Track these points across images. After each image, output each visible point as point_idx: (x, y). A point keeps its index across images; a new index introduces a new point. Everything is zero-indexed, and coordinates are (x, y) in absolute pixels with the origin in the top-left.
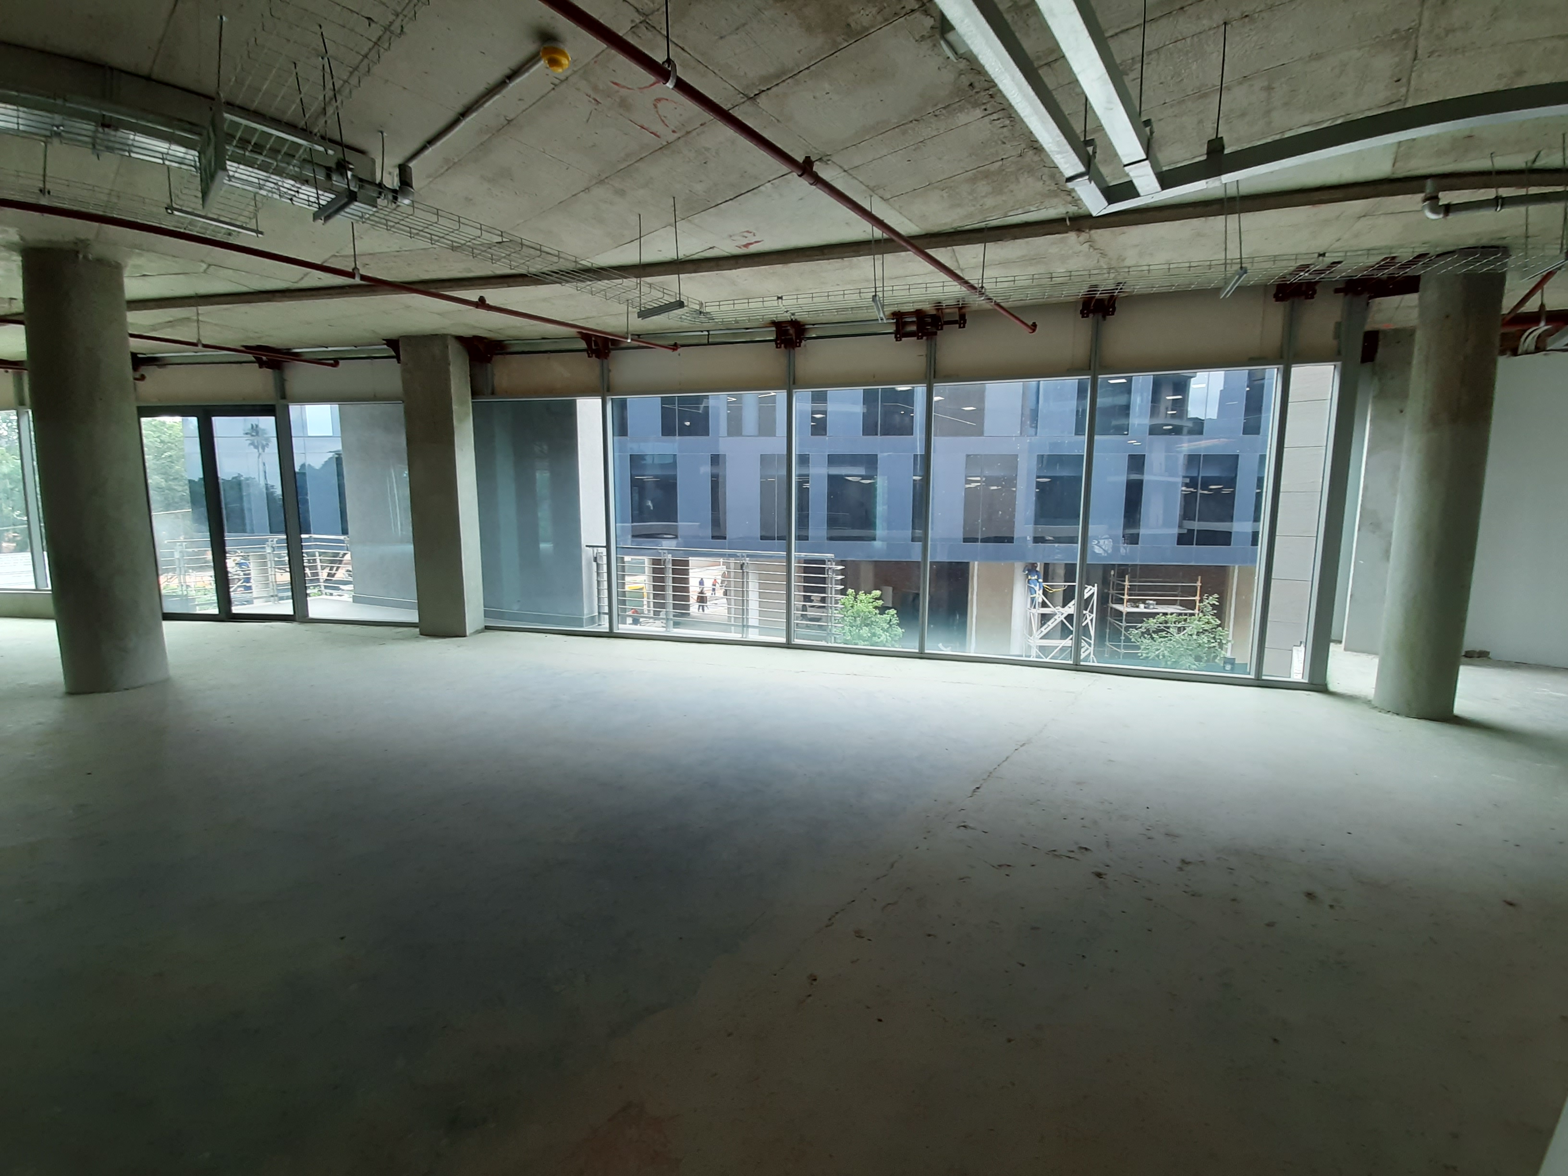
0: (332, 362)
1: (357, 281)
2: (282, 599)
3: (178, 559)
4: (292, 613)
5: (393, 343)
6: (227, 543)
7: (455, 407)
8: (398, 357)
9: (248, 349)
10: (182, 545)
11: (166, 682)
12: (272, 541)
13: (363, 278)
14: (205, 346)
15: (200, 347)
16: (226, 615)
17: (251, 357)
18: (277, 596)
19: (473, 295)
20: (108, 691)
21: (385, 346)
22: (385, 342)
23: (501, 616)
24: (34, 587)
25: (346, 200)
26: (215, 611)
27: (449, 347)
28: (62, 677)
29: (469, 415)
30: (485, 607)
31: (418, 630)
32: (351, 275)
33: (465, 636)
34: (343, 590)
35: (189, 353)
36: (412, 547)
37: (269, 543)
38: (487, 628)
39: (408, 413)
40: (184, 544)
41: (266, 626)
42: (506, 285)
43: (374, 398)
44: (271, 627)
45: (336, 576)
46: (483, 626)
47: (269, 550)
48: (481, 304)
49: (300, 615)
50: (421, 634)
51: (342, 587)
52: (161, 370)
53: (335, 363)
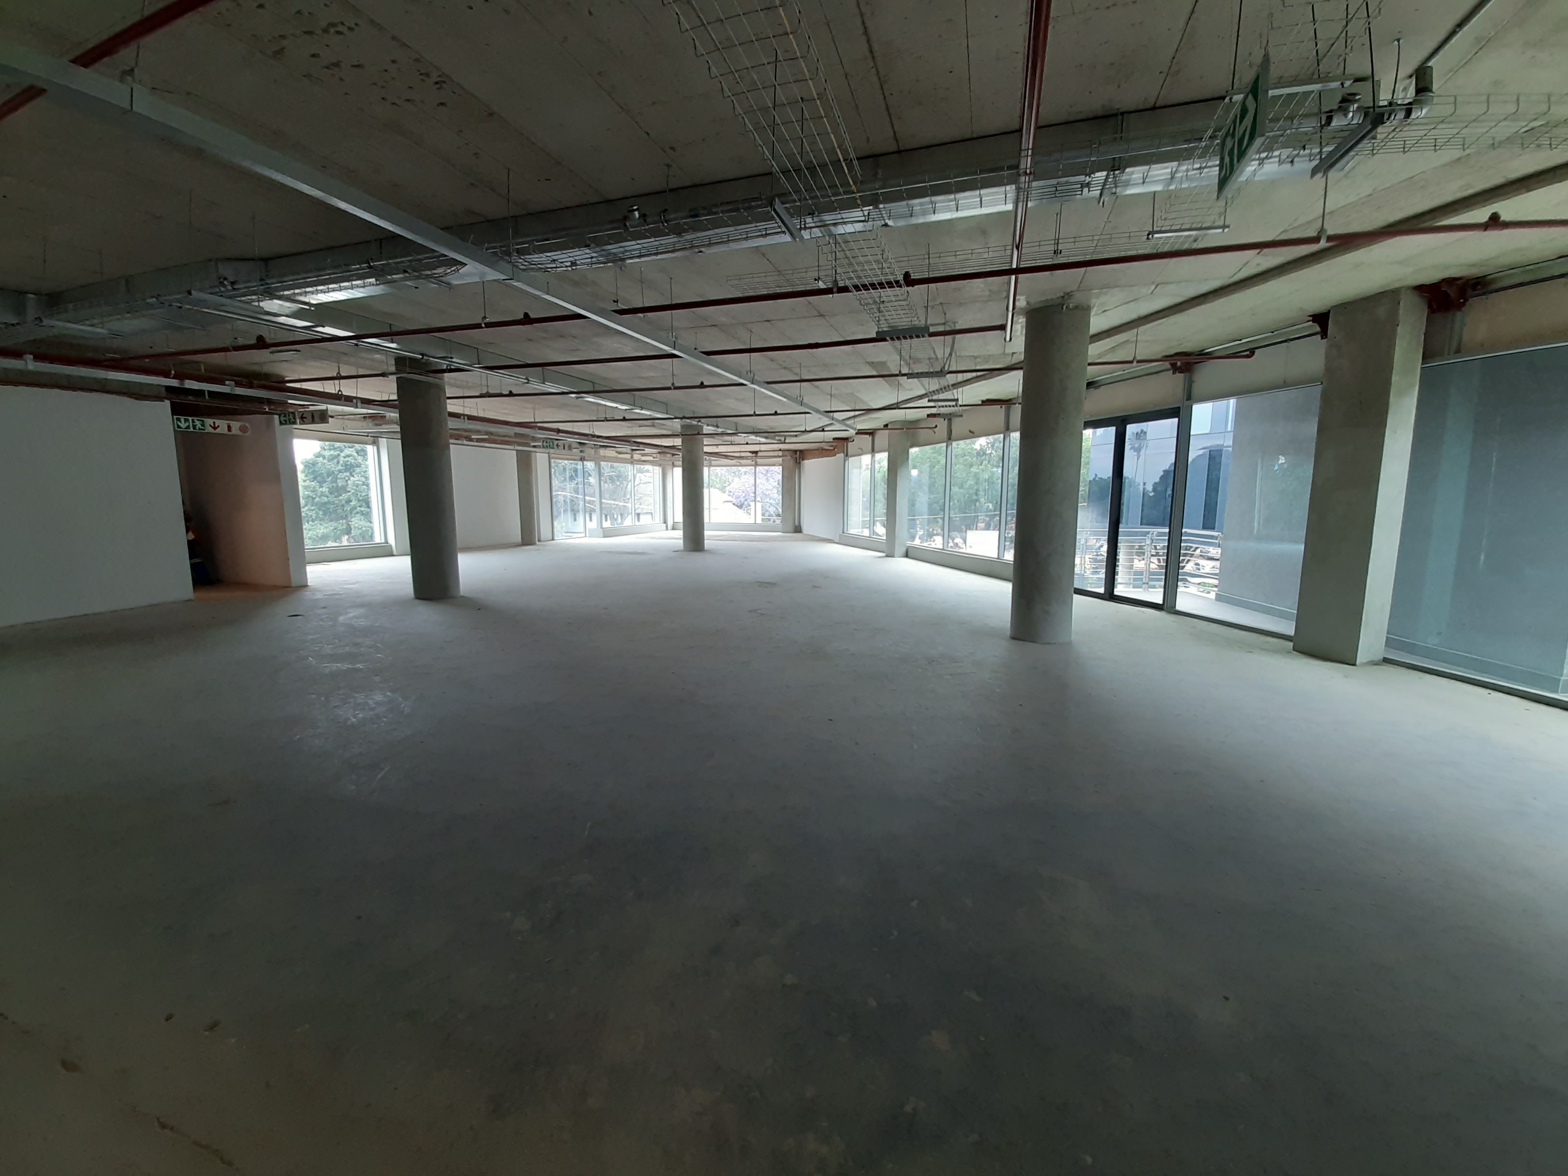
0: (1248, 353)
1: (1323, 244)
2: (1154, 587)
3: (1083, 544)
4: (1161, 602)
5: (1321, 319)
6: (1120, 533)
7: (1395, 378)
8: (1324, 334)
9: (1166, 358)
10: (1086, 534)
11: (1069, 644)
12: (1152, 534)
13: (1330, 238)
14: (1138, 362)
15: (1135, 363)
16: (1110, 596)
17: (1167, 365)
18: (1147, 583)
19: (1481, 215)
20: (1033, 642)
21: (1311, 323)
22: (1311, 318)
23: (1411, 649)
24: (996, 557)
25: (1370, 127)
26: (1101, 590)
27: (1401, 304)
28: (1009, 624)
29: (1414, 386)
30: (1387, 633)
31: (1291, 644)
32: (1316, 240)
33: (1354, 665)
34: (1190, 582)
35: (1118, 371)
36: (1302, 547)
37: (1150, 535)
38: (1386, 661)
39: (1326, 397)
40: (1089, 532)
41: (1139, 611)
42: (1524, 190)
43: (1285, 385)
44: (1143, 612)
45: (1186, 568)
46: (1381, 658)
47: (1148, 542)
48: (1494, 222)
49: (1167, 606)
50: (1294, 649)
51: (1189, 579)
52: (1098, 390)
53: (1252, 352)
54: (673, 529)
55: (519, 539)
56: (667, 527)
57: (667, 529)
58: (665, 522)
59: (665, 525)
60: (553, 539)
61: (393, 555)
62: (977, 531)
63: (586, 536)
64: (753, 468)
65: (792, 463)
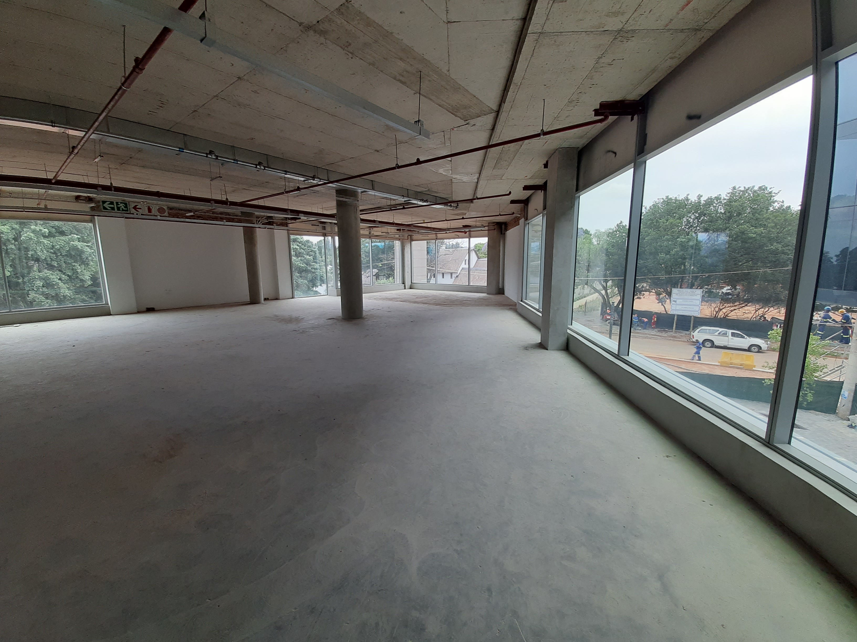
54: (411, 288)
55: (248, 299)
56: (405, 286)
57: (405, 289)
58: (404, 283)
59: (403, 285)
60: (293, 298)
61: (111, 315)
62: (681, 290)
63: (327, 295)
64: (468, 239)
65: (495, 233)
